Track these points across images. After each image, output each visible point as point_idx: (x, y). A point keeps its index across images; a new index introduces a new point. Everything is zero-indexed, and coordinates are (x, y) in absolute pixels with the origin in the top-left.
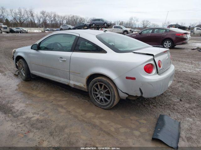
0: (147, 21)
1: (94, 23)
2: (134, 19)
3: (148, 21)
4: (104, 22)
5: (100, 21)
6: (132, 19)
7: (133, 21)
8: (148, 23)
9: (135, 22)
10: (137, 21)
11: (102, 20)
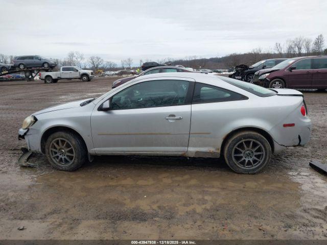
0: (98, 58)
1: (20, 64)
2: (75, 54)
3: (100, 58)
4: (43, 61)
5: (34, 60)
6: (72, 55)
7: (74, 59)
8: (100, 60)
9: (79, 60)
10: (82, 58)
11: (37, 58)
